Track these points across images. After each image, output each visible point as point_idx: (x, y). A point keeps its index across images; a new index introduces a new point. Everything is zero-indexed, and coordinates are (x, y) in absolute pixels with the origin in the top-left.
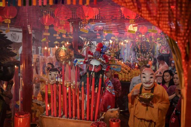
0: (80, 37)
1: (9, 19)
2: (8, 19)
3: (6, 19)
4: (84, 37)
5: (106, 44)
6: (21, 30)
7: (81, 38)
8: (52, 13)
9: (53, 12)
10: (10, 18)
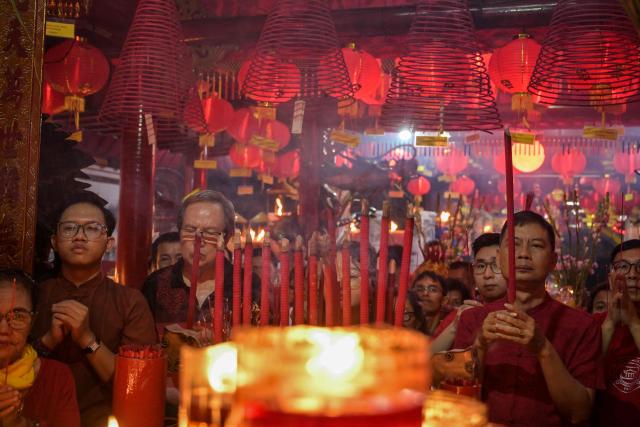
0: (326, 186)
1: (80, 95)
2: (75, 98)
3: (72, 95)
4: (341, 187)
5: (426, 221)
6: (116, 175)
7: (330, 190)
8: (230, 80)
9: (234, 78)
10: (85, 92)
